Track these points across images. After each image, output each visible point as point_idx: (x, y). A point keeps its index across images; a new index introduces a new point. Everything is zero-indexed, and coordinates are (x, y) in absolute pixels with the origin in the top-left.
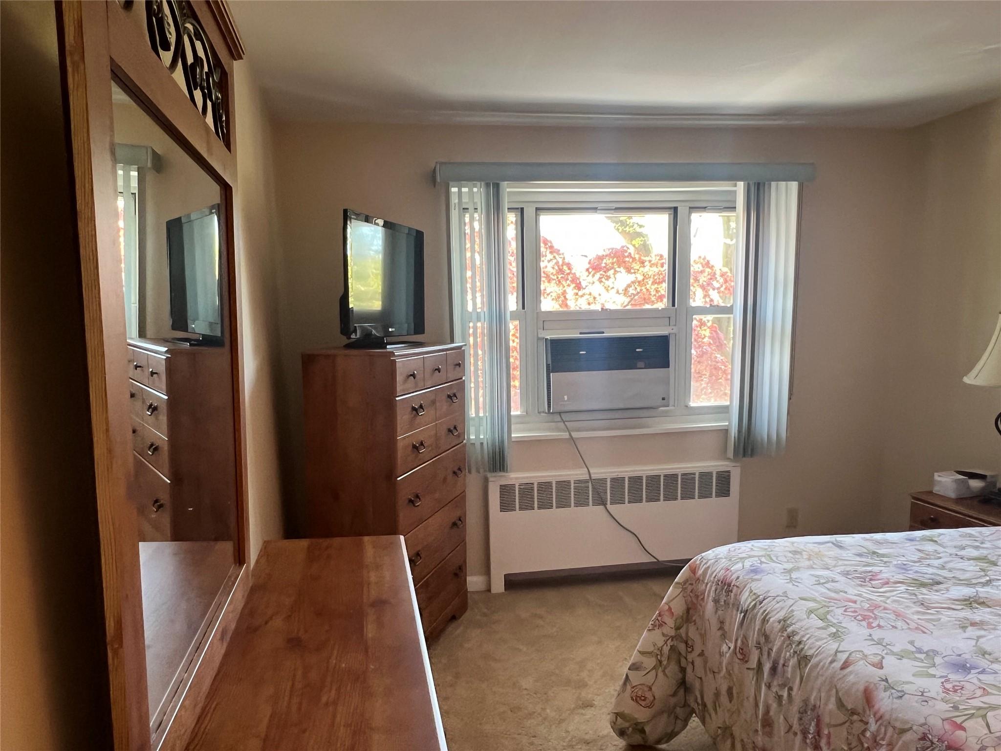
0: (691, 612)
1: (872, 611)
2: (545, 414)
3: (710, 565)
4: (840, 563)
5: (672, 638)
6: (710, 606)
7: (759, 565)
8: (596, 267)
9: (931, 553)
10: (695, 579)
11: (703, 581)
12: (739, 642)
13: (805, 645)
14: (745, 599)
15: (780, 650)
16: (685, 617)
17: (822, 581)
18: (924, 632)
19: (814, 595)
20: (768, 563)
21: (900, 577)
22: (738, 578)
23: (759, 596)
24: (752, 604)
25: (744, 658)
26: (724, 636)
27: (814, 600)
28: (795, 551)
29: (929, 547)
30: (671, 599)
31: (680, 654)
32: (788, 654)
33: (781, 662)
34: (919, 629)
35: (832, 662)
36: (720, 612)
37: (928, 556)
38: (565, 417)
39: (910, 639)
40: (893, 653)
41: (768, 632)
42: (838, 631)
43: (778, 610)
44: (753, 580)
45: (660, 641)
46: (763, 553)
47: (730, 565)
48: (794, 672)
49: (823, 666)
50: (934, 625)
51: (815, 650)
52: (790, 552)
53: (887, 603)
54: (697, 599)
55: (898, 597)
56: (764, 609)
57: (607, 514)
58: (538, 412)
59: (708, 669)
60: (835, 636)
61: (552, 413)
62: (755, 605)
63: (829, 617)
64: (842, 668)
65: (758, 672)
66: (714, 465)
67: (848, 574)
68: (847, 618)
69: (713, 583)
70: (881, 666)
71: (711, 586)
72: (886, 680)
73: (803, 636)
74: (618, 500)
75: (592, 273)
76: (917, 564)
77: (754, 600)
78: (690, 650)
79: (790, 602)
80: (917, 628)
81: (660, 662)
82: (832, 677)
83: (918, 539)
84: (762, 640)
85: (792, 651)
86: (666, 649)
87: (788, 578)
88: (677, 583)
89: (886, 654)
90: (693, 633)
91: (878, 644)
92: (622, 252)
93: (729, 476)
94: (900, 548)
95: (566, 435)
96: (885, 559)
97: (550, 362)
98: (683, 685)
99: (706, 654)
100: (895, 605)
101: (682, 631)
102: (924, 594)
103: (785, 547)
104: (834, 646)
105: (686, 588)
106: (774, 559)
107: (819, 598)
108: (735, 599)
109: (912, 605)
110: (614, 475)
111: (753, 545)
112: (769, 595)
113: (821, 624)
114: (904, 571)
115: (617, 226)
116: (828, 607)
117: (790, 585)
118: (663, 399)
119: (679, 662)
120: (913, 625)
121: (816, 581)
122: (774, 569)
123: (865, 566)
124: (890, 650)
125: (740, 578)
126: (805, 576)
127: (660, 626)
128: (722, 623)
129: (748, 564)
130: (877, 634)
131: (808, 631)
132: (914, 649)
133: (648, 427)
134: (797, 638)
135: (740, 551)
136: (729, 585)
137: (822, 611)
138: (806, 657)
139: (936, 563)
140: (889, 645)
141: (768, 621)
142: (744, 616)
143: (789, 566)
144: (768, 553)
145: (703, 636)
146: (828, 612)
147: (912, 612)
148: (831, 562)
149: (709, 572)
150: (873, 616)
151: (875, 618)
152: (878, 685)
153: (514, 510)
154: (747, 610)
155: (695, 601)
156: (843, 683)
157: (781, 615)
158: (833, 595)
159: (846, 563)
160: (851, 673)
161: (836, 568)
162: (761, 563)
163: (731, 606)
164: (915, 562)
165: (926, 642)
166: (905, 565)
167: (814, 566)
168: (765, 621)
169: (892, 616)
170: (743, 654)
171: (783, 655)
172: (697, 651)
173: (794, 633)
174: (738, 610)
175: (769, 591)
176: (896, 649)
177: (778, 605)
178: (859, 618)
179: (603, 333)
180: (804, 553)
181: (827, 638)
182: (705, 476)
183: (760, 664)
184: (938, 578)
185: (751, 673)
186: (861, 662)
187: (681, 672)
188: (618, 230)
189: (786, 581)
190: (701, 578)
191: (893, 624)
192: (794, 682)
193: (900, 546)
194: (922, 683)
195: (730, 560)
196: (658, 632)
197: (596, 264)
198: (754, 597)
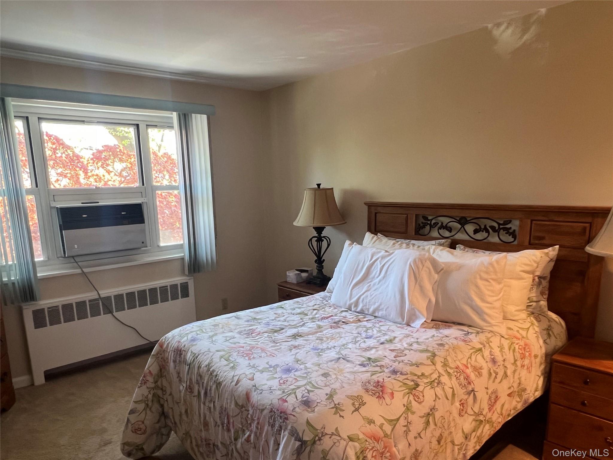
0: (163, 370)
1: (251, 350)
2: (62, 258)
3: (170, 341)
4: (238, 327)
5: (153, 388)
6: (172, 364)
7: (196, 336)
8: (98, 157)
9: (280, 314)
10: (163, 351)
11: (167, 351)
12: (188, 382)
13: (219, 376)
14: (189, 357)
15: (208, 382)
16: (160, 374)
17: (228, 339)
18: (274, 356)
19: (223, 347)
20: (200, 334)
21: (265, 330)
22: (185, 346)
23: (196, 354)
24: (193, 359)
25: (191, 391)
26: (180, 381)
27: (224, 350)
28: (215, 325)
29: (280, 311)
30: (150, 365)
31: (159, 397)
32: (212, 383)
33: (209, 388)
34: (272, 355)
35: (231, 383)
36: (177, 368)
37: (279, 316)
38: (77, 259)
39: (266, 362)
40: (259, 371)
41: (201, 373)
42: (234, 365)
43: (205, 360)
44: (192, 345)
45: (146, 392)
46: (199, 329)
47: (180, 339)
48: (215, 392)
49: (227, 387)
50: (278, 352)
51: (223, 378)
52: (213, 325)
53: (258, 345)
54: (165, 362)
55: (264, 340)
56: (198, 361)
57: (114, 318)
58: (57, 258)
59: (175, 402)
60: (233, 368)
61: (67, 257)
62: (194, 360)
63: (230, 358)
64: (236, 385)
65: (199, 397)
66: (178, 280)
67: (241, 333)
68: (239, 356)
69: (172, 351)
70: (252, 379)
71: (172, 353)
72: (255, 386)
73: (218, 372)
74: (120, 308)
75: (96, 161)
76: (274, 321)
77: (193, 357)
78: (164, 393)
79: (212, 354)
80: (271, 355)
81: (147, 405)
82: (232, 390)
83: (275, 308)
84: (199, 378)
85: (213, 381)
86: (150, 396)
87: (211, 341)
88: (153, 355)
89: (256, 372)
90: (165, 383)
91: (253, 367)
92: (115, 148)
93: (188, 285)
94: (267, 314)
95: (79, 271)
96: (259, 321)
97: (61, 223)
98: (163, 414)
99: (173, 394)
100: (262, 345)
101: (159, 383)
102: (276, 336)
103: (210, 323)
104: (232, 374)
105: (158, 357)
106: (204, 331)
107: (226, 349)
108: (184, 358)
109: (270, 343)
110: (116, 293)
111: (193, 325)
112: (201, 352)
113: (226, 363)
114: (267, 326)
115: (111, 131)
116: (230, 353)
117: (212, 344)
118: (143, 243)
119: (159, 401)
120: (269, 354)
121: (225, 339)
122: (204, 337)
123: (250, 326)
124: (258, 369)
125: (186, 346)
126: (220, 338)
127: (145, 383)
128: (179, 373)
129: (190, 336)
130: (252, 362)
131: (220, 369)
132: (268, 366)
133: (135, 261)
134: (215, 374)
135: (186, 330)
136: (180, 351)
137: (227, 356)
138: (220, 382)
139: (282, 319)
140: (258, 367)
141: (201, 367)
142: (189, 367)
143: (211, 334)
144: (201, 328)
145: (170, 383)
146: (230, 356)
147: (269, 347)
148: (233, 327)
149: (170, 345)
150: (251, 353)
151: (252, 354)
152: (251, 389)
153: (46, 326)
154: (190, 363)
155: (164, 364)
156: (237, 392)
157: (206, 363)
158: (233, 346)
159: (240, 326)
160: (240, 386)
161: (235, 331)
162: (197, 334)
163: (182, 363)
164: (273, 320)
165: (273, 362)
166: (268, 322)
167: (225, 331)
168: (199, 367)
169: (260, 351)
170: (190, 389)
171: (209, 384)
172: (168, 393)
173: (213, 371)
174: (186, 364)
175: (200, 350)
176: (260, 368)
177: (205, 357)
178: (245, 355)
179: (98, 203)
180: (220, 325)
181: (229, 370)
182: (174, 287)
183: (199, 393)
184: (283, 327)
185: (195, 398)
186: (245, 379)
187: (161, 407)
188: (112, 134)
189: (209, 343)
190: (166, 350)
191: (260, 355)
192: (215, 399)
193: (267, 312)
194: (270, 383)
195: (180, 336)
196: (144, 387)
197: (98, 155)
198: (193, 355)
